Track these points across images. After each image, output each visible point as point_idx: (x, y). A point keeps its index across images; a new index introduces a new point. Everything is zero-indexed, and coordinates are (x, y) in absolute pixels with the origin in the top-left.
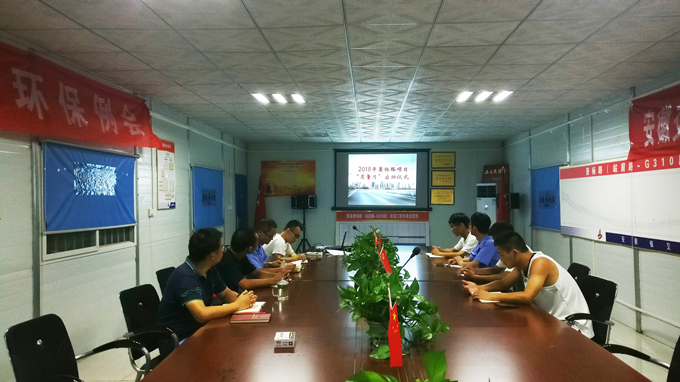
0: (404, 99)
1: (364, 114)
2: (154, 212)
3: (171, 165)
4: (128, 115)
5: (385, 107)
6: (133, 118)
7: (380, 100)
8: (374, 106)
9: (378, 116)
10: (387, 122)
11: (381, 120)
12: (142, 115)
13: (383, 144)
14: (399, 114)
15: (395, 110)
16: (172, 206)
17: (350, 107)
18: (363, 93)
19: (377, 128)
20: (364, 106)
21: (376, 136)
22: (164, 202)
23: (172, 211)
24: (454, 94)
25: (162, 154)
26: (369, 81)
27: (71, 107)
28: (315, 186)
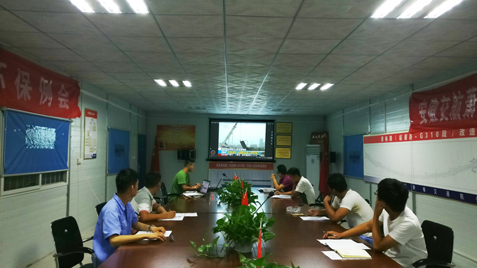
0: (260, 87)
1: (232, 96)
2: (81, 160)
3: (94, 127)
5: (246, 91)
7: (244, 87)
8: (239, 91)
9: (241, 96)
10: (247, 101)
11: (243, 100)
13: (243, 115)
14: (255, 97)
15: (253, 94)
16: (94, 157)
17: (223, 91)
18: (232, 82)
19: (240, 105)
20: (232, 91)
21: (239, 111)
22: (89, 153)
23: (94, 160)
24: (295, 84)
25: (88, 119)
26: (237, 75)
27: (22, 86)
28: (194, 144)
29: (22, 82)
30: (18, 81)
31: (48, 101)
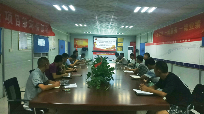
0: (109, 26)
1: (100, 29)
2: (51, 50)
3: (55, 39)
4: (47, 28)
6: (47, 29)
7: (104, 26)
8: (103, 28)
9: (104, 29)
10: (106, 31)
11: (105, 30)
12: (50, 28)
13: (106, 35)
14: (108, 29)
16: (55, 49)
17: (97, 27)
18: (100, 25)
19: (104, 32)
20: (100, 27)
21: (104, 33)
22: (53, 48)
23: (55, 50)
24: (120, 26)
25: (53, 37)
26: (101, 23)
27: (37, 27)
28: (88, 45)
29: (37, 26)
30: (36, 26)
31: (43, 31)
